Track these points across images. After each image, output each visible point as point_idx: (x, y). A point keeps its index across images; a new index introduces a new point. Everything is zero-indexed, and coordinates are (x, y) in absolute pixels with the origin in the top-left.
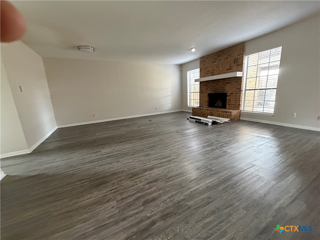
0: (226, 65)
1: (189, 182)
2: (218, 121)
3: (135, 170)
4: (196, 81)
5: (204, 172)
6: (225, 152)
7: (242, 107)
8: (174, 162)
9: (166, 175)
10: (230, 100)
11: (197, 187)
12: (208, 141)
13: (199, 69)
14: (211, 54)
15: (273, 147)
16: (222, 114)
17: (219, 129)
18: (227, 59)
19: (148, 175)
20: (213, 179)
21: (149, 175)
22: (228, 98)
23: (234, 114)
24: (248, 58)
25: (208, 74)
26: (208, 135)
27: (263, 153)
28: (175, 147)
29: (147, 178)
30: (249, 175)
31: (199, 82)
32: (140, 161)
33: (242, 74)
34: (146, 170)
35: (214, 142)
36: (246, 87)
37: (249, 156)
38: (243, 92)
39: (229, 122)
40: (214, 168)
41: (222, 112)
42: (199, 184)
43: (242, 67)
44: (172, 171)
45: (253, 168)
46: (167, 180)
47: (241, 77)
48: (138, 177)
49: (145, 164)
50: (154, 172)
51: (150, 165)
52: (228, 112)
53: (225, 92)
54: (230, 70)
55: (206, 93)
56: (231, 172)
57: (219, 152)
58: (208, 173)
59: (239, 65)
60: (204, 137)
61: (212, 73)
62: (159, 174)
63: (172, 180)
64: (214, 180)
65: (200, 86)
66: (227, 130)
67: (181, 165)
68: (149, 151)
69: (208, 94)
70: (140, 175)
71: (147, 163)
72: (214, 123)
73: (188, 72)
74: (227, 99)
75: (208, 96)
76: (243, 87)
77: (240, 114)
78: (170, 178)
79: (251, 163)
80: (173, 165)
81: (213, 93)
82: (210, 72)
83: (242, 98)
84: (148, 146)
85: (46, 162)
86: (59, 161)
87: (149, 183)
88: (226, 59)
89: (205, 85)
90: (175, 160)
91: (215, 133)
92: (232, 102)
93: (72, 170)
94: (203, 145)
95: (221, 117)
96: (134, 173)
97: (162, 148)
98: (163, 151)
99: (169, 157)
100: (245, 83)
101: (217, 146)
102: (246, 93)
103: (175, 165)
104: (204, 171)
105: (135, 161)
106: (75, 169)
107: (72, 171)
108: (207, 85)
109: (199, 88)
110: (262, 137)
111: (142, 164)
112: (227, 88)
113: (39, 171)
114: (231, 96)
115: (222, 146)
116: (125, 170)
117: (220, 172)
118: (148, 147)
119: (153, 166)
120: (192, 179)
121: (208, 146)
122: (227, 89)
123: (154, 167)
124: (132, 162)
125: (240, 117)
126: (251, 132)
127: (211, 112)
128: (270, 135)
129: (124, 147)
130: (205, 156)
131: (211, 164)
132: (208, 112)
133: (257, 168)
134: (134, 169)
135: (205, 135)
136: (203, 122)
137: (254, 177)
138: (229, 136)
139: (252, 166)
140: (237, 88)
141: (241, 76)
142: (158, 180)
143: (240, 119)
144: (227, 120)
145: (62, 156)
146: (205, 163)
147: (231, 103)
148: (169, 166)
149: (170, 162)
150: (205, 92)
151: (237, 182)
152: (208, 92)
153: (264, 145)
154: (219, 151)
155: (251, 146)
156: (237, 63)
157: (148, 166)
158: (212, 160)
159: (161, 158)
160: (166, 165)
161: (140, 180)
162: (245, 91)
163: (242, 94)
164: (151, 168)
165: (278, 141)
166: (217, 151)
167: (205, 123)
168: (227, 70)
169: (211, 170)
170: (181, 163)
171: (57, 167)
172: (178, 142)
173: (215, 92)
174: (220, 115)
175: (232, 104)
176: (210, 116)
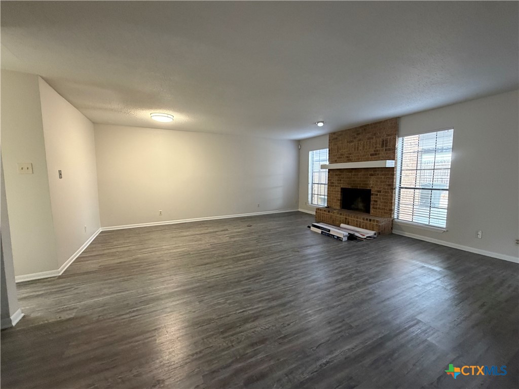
0: (369, 148)
1: (317, 348)
2: (357, 234)
3: (229, 318)
4: (323, 167)
5: (340, 330)
6: (370, 293)
7: (395, 214)
8: (290, 307)
9: (279, 331)
10: (376, 201)
11: (330, 357)
12: (342, 271)
13: (328, 149)
14: (346, 130)
15: (447, 290)
16: (363, 222)
17: (360, 249)
18: (371, 140)
19: (251, 329)
20: (354, 344)
21: (253, 330)
22: (373, 198)
23: (382, 225)
24: (403, 140)
25: (341, 158)
26: (343, 260)
27: (433, 299)
28: (291, 279)
29: (249, 335)
30: (412, 339)
31: (327, 170)
32: (237, 302)
33: (394, 164)
34: (246, 320)
35: (353, 274)
36: (400, 183)
37: (410, 304)
38: (397, 190)
39: (375, 236)
40: (356, 324)
41: (364, 220)
42: (331, 352)
43: (394, 153)
44: (289, 325)
45: (417, 326)
46: (281, 341)
47: (393, 168)
48: (234, 332)
49: (245, 308)
50: (259, 324)
51: (253, 311)
52: (374, 220)
53: (368, 188)
54: (375, 156)
55: (338, 186)
56: (383, 333)
57: (362, 293)
58: (347, 331)
59: (389, 150)
60: (337, 262)
61: (347, 157)
62: (267, 329)
63: (289, 342)
64: (356, 346)
65: (328, 175)
66: (372, 253)
67: (301, 315)
68: (249, 284)
69: (342, 189)
70: (238, 330)
71: (248, 307)
72: (351, 237)
73: (310, 153)
74: (371, 199)
75: (341, 192)
76: (396, 183)
77: (392, 224)
78: (285, 337)
79: (415, 316)
80: (290, 313)
81: (350, 187)
82: (346, 155)
83: (395, 199)
84: (247, 274)
85: (86, 294)
86: (108, 295)
87: (252, 345)
88: (369, 139)
89: (336, 175)
90: (292, 303)
91: (354, 257)
92: (380, 205)
93: (128, 311)
94: (335, 278)
95: (363, 228)
96: (228, 324)
97: (270, 280)
98: (271, 285)
99: (281, 297)
100: (399, 177)
101: (358, 281)
102: (402, 192)
103: (291, 314)
104: (339, 327)
105: (228, 302)
106: (134, 311)
107: (127, 313)
108: (340, 175)
109: (327, 177)
110: (430, 269)
111: (241, 309)
112: (371, 182)
113: (75, 310)
114: (377, 195)
115: (365, 282)
116: (213, 319)
117: (365, 330)
118: (247, 276)
119: (257, 312)
120: (320, 342)
121: (343, 280)
122: (370, 184)
123: (258, 314)
124: (224, 304)
125: (392, 229)
126: (412, 259)
127: (346, 218)
128: (442, 265)
129: (209, 273)
130: (340, 300)
131: (350, 315)
132: (340, 218)
133: (424, 328)
134: (228, 316)
135: (337, 259)
136: (334, 236)
137: (419, 345)
138: (376, 264)
139: (415, 322)
140: (387, 183)
141: (393, 166)
142: (266, 339)
143: (393, 232)
144: (371, 233)
145: (111, 285)
146: (340, 313)
147: (378, 206)
148: (283, 315)
149: (285, 308)
150: (337, 184)
151: (393, 352)
152: (341, 185)
153: (433, 284)
154: (362, 291)
155: (413, 285)
156: (386, 146)
157: (251, 312)
158: (351, 307)
159: (269, 299)
160: (278, 313)
161: (238, 339)
162: (399, 190)
163: (395, 194)
164: (255, 317)
165: (455, 278)
166: (359, 290)
167: (336, 237)
168: (371, 155)
169: (351, 327)
170: (302, 310)
171: (104, 305)
172: (295, 270)
173: (352, 186)
174: (360, 224)
175: (379, 208)
176: (345, 224)
